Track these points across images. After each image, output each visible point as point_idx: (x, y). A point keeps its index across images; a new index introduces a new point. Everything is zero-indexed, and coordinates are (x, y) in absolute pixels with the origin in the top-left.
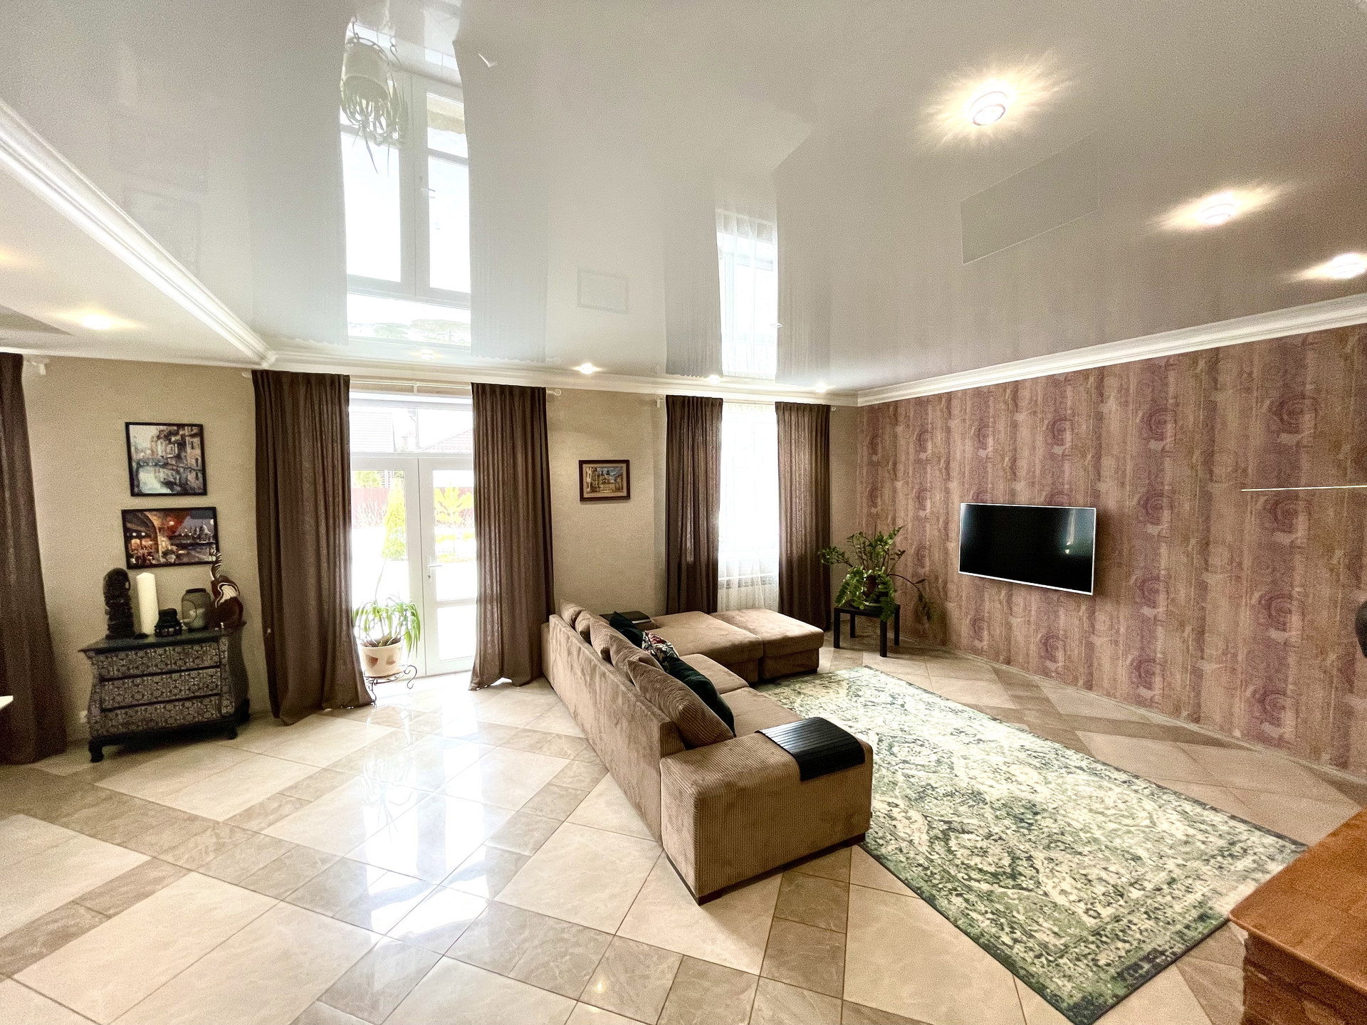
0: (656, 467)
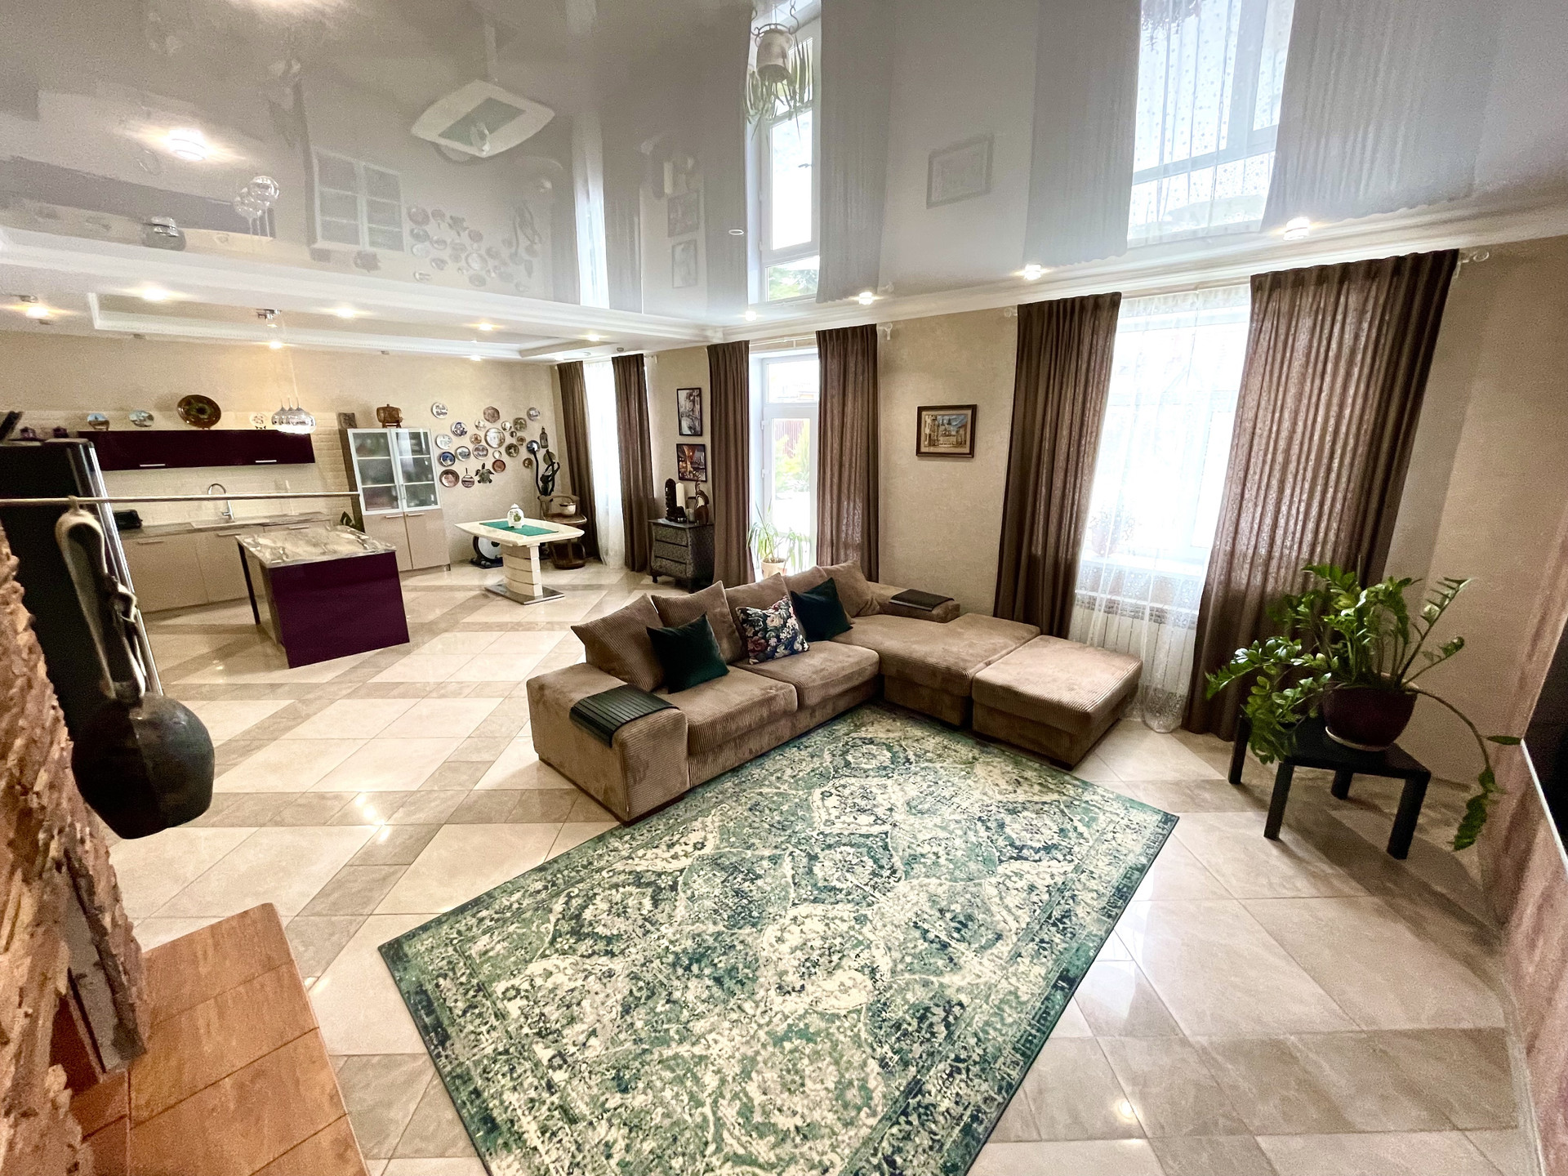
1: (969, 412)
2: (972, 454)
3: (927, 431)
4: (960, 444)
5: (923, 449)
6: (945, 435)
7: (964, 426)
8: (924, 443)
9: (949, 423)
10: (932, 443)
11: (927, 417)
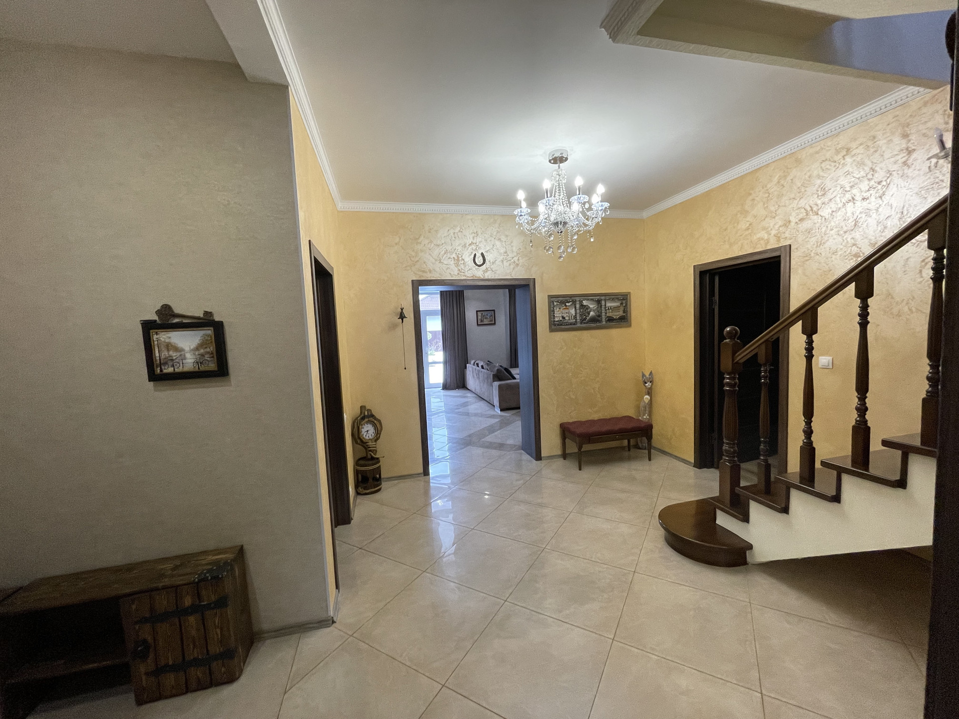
0: (506, 312)
1: (493, 312)
2: (495, 324)
3: (480, 318)
4: (491, 321)
5: (479, 323)
6: (486, 319)
7: (492, 316)
8: (479, 321)
9: (487, 315)
10: (482, 321)
11: (479, 314)
